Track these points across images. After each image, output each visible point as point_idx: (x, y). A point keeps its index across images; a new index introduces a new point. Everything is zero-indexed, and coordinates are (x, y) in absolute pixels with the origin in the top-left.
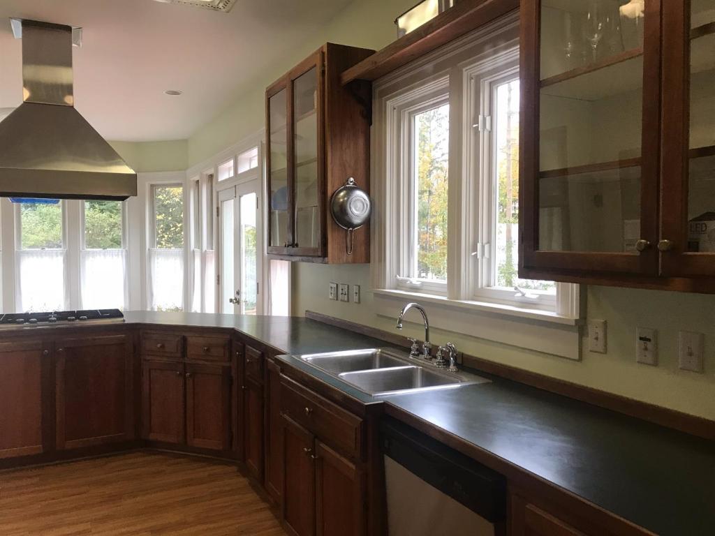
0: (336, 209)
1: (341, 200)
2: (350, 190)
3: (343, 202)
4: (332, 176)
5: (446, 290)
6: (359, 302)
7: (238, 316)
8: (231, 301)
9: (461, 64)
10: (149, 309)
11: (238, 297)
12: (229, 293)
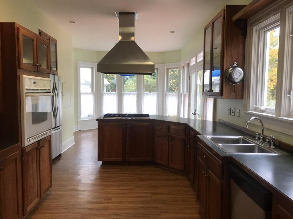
0: (228, 76)
1: (230, 72)
2: (234, 68)
3: (231, 72)
4: (226, 62)
5: (274, 112)
6: (239, 116)
7: (195, 120)
8: (193, 113)
9: (285, 7)
10: (165, 115)
11: (195, 112)
12: (192, 111)
